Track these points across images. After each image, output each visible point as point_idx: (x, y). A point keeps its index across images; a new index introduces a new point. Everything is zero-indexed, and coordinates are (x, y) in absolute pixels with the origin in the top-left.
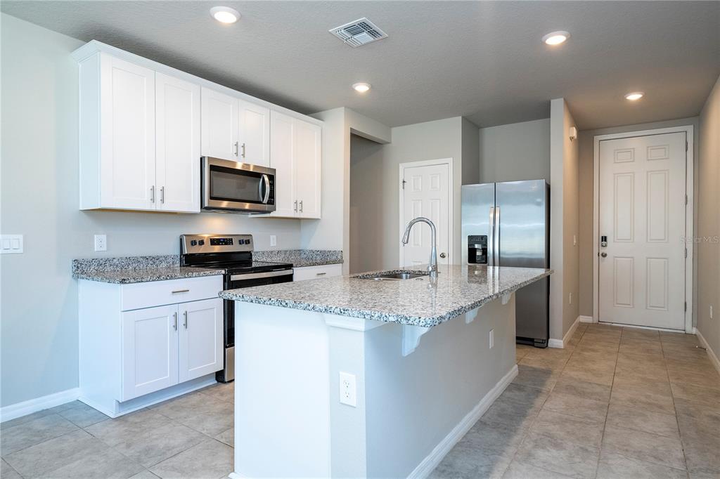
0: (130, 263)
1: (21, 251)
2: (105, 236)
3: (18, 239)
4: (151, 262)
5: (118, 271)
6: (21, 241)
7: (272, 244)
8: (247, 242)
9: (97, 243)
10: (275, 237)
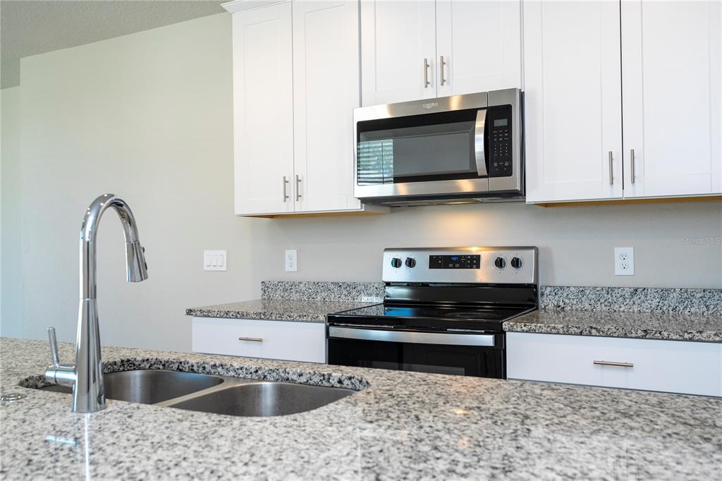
0: (319, 291)
1: (224, 268)
2: (295, 251)
3: (222, 255)
4: (345, 292)
5: (305, 300)
6: (225, 256)
7: (619, 271)
8: (516, 263)
9: (287, 261)
10: (629, 251)
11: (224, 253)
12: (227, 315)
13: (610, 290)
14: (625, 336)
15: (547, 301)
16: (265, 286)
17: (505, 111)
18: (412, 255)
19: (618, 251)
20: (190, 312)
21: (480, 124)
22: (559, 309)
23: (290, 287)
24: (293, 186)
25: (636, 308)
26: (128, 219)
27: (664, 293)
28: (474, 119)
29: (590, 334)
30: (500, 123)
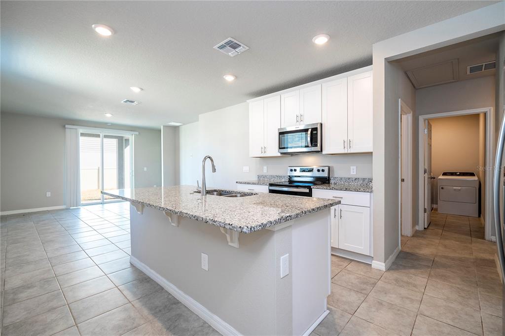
0: (272, 178)
1: (248, 171)
2: (266, 167)
4: (279, 178)
7: (352, 173)
8: (323, 171)
9: (264, 170)
10: (355, 167)
11: (248, 167)
12: (245, 183)
13: (349, 179)
14: (341, 190)
15: (332, 181)
16: (259, 177)
17: (316, 129)
18: (295, 168)
19: (352, 167)
20: (237, 182)
21: (309, 132)
22: (335, 184)
23: (265, 177)
24: (264, 149)
25: (356, 184)
26: (212, 160)
27: (364, 179)
28: (308, 131)
29: (332, 189)
30: (314, 132)
